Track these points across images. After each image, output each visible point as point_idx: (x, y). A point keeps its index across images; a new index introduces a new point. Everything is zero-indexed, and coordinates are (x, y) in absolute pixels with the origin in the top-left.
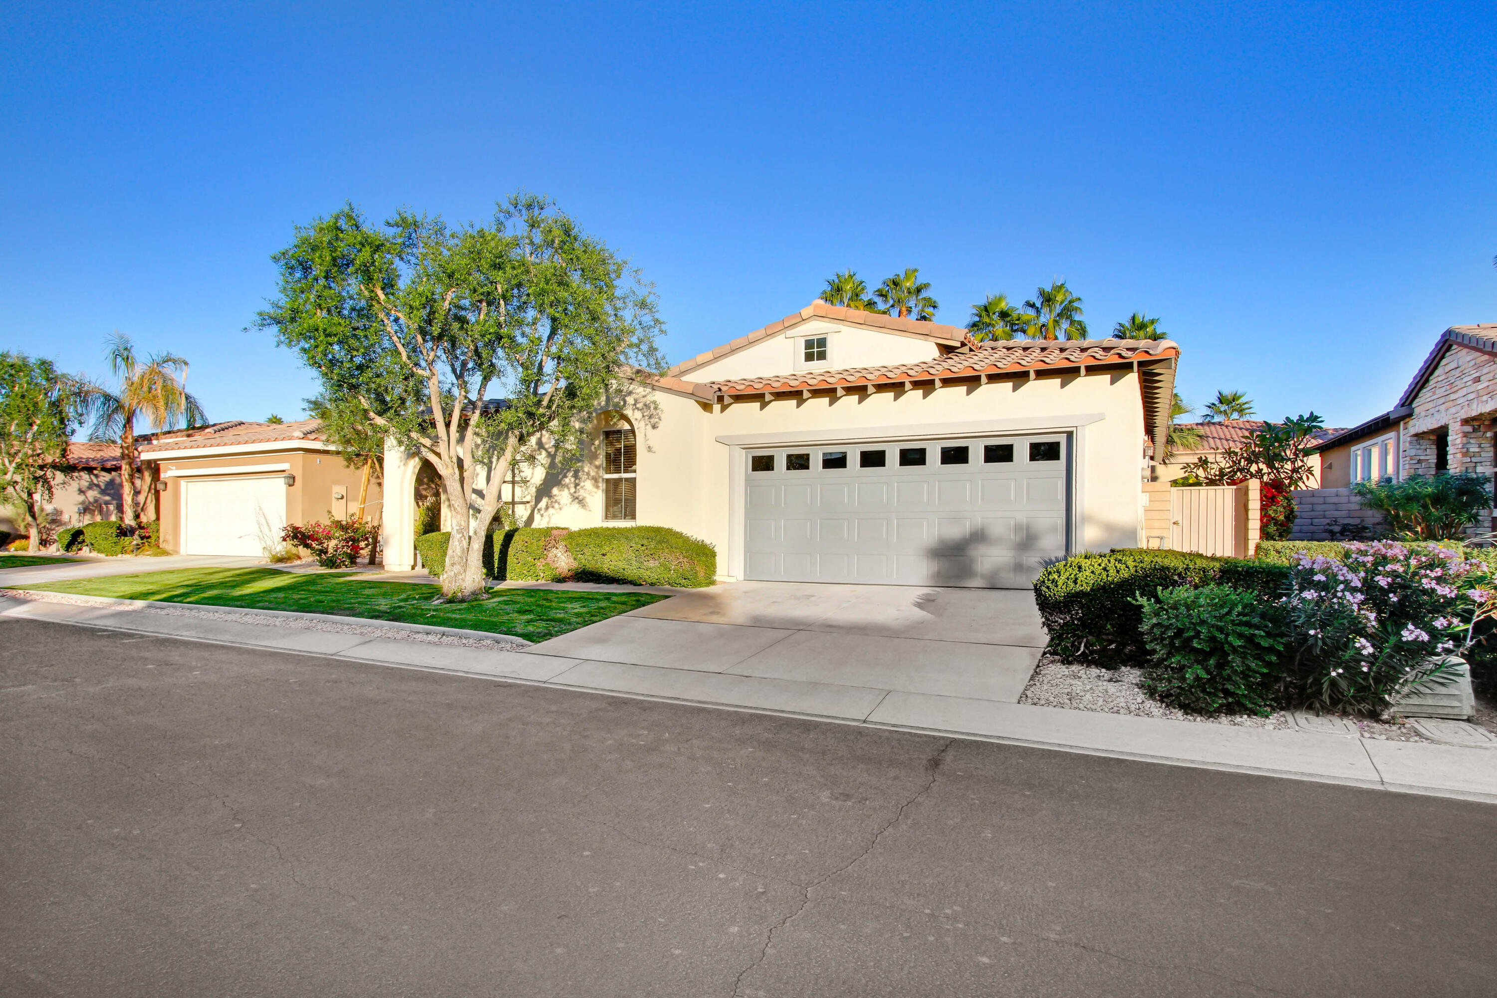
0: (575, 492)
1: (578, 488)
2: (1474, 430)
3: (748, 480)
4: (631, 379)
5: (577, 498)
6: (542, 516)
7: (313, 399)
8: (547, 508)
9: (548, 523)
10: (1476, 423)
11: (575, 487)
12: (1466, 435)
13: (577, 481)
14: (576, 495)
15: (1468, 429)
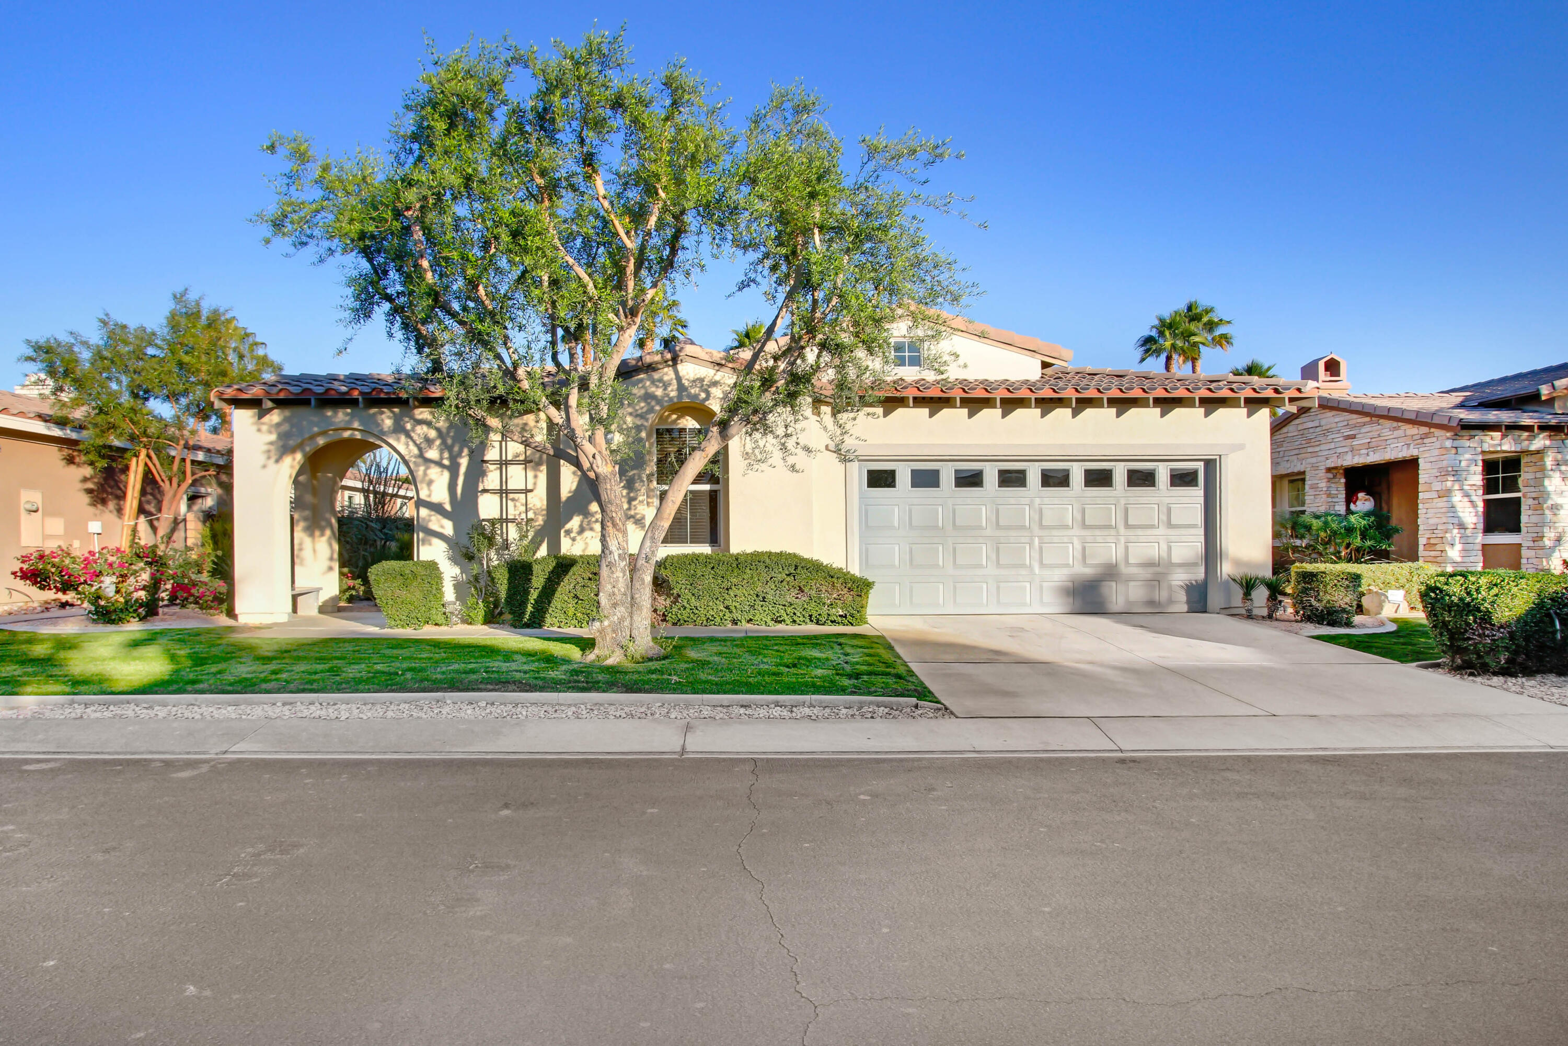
0: (629, 509)
1: (634, 503)
2: (1335, 477)
3: (862, 497)
4: (718, 364)
5: (632, 517)
6: (574, 539)
7: (42, 341)
8: (582, 530)
9: (584, 551)
10: (1335, 471)
11: (629, 502)
12: (1329, 480)
13: (632, 495)
14: (632, 512)
15: (1330, 475)
